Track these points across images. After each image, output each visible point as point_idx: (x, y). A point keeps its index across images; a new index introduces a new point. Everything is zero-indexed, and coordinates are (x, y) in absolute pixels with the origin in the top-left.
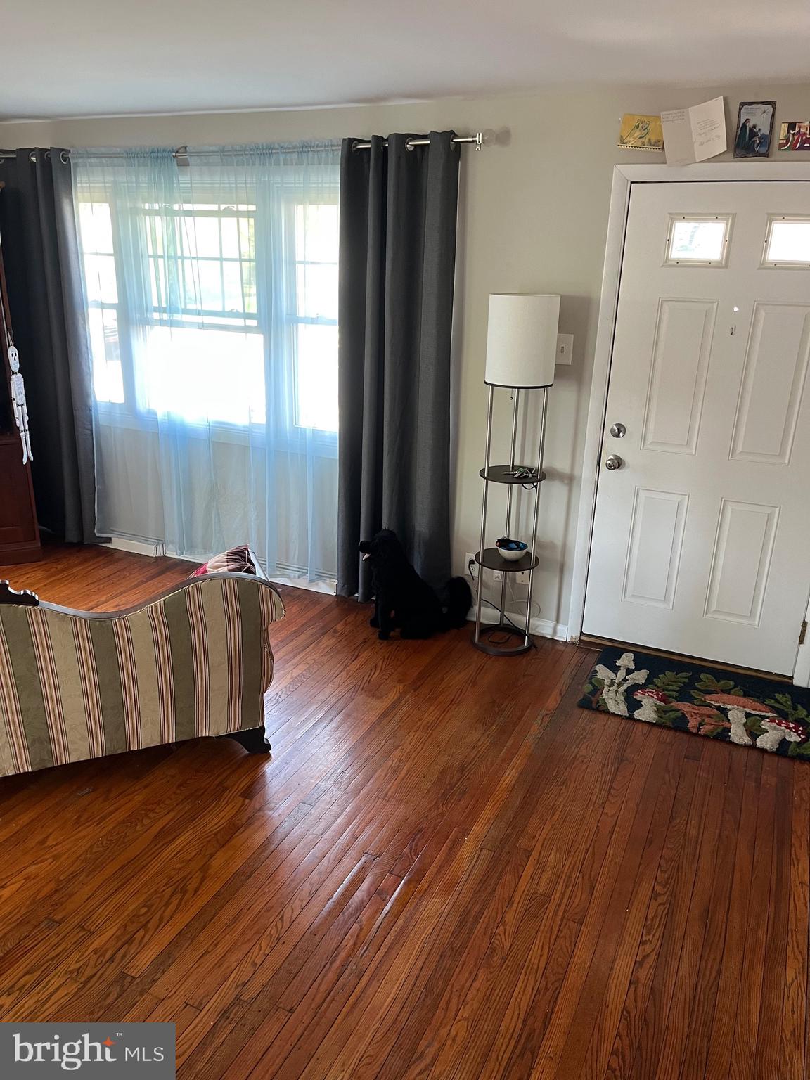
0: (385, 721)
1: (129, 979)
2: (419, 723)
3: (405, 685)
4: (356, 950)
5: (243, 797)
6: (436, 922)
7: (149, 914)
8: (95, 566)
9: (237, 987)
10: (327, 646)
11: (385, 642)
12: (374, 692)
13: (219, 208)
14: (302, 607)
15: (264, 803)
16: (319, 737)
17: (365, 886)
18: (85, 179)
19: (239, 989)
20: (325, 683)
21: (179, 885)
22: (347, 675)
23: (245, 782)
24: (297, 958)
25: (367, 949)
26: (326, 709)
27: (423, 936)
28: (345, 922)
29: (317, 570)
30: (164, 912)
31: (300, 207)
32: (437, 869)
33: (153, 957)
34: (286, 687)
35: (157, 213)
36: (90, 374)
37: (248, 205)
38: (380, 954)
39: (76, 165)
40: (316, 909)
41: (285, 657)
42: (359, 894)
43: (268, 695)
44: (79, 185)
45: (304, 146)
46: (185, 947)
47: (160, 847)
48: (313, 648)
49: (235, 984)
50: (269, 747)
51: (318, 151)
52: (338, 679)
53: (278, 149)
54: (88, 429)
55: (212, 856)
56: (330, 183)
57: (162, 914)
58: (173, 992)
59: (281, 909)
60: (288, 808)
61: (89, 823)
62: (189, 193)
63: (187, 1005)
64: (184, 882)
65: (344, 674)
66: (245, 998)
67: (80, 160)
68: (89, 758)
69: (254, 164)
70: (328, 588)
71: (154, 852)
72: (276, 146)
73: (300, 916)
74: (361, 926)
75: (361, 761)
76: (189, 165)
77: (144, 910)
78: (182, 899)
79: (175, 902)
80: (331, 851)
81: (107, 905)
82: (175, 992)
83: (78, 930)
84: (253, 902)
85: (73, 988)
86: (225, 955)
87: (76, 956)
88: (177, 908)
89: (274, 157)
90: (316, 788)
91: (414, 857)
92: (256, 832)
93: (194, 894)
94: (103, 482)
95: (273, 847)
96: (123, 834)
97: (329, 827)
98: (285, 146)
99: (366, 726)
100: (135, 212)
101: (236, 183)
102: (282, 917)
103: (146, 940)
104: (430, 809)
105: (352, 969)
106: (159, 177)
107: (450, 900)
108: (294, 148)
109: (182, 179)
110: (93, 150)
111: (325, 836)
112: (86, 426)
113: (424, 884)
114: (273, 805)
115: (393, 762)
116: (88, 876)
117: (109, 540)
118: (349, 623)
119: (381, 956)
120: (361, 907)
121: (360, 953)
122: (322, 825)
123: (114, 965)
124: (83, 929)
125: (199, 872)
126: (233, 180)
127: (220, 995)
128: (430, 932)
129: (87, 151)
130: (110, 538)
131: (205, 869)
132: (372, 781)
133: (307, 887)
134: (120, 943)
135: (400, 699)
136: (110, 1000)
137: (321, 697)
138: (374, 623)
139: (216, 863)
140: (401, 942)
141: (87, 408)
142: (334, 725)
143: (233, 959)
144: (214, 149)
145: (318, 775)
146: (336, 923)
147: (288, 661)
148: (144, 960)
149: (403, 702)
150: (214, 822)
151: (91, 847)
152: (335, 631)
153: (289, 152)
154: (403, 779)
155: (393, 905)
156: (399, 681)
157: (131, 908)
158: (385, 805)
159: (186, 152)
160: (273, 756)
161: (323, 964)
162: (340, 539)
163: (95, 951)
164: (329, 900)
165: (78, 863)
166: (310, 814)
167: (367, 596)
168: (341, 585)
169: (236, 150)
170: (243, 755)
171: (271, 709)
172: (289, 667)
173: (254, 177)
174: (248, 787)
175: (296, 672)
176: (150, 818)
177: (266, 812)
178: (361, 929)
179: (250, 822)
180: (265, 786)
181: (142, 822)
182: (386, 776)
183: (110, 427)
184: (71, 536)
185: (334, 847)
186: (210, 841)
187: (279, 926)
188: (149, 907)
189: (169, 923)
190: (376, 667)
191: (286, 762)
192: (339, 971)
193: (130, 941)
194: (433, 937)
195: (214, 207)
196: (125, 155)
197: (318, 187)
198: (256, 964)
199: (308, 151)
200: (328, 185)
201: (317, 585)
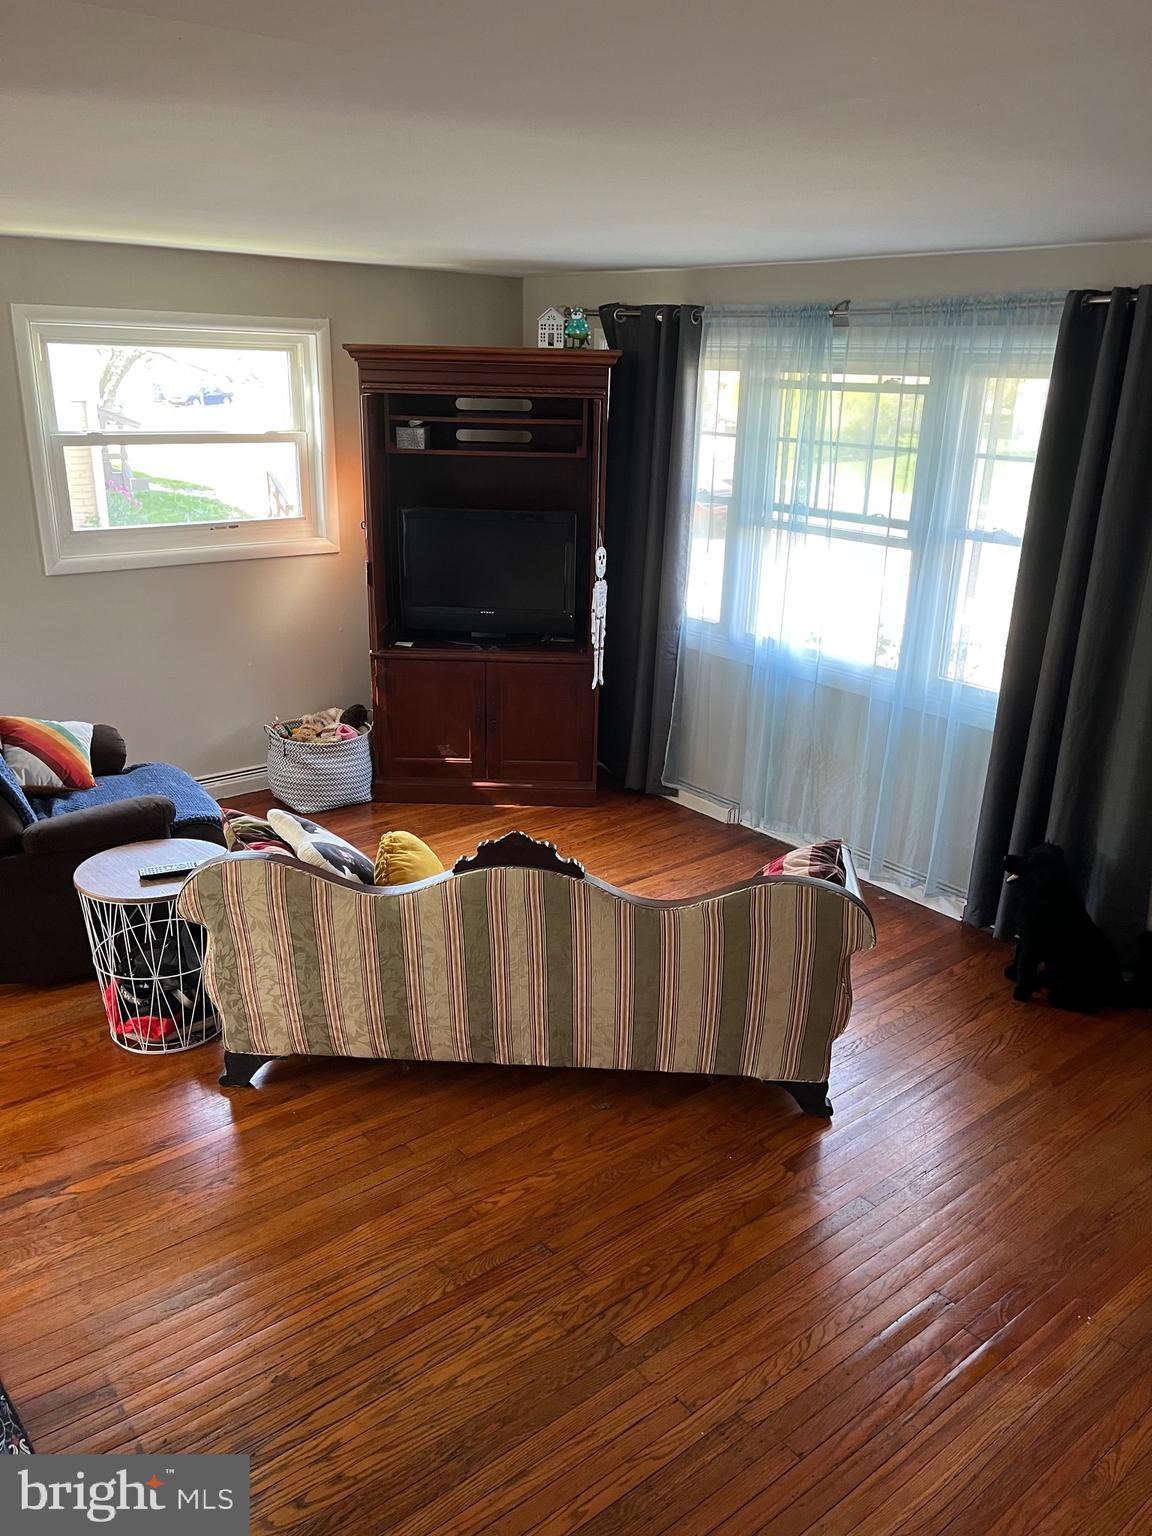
0: (1000, 1118)
1: (616, 1345)
2: (1051, 1135)
3: (1040, 1075)
4: (898, 1413)
5: (786, 1166)
6: (1017, 1417)
7: (651, 1276)
8: (655, 823)
9: (739, 1402)
10: (935, 992)
11: (1023, 1005)
12: (990, 1072)
13: (880, 379)
14: (910, 930)
15: (812, 1183)
16: (901, 1115)
17: (929, 1334)
18: (716, 342)
19: (742, 1404)
20: (922, 1044)
21: (691, 1253)
22: (957, 1039)
23: (793, 1148)
24: (820, 1394)
25: (912, 1418)
26: (917, 1080)
27: (997, 1427)
28: (890, 1373)
29: (940, 880)
30: (669, 1277)
31: (993, 381)
32: (1035, 1346)
33: (648, 1328)
34: (867, 1036)
35: (798, 385)
36: (685, 585)
37: (919, 375)
38: (930, 1430)
39: (709, 325)
40: (855, 1342)
41: (874, 995)
42: (916, 1344)
43: (841, 1042)
44: (708, 349)
45: (1011, 300)
46: (687, 1330)
47: (676, 1200)
48: (916, 990)
49: (737, 1398)
50: (830, 1111)
51: (1029, 307)
52: (942, 1043)
53: (972, 305)
54: (671, 653)
55: (735, 1230)
56: (1042, 349)
57: (665, 1282)
58: (664, 1378)
59: (808, 1326)
60: (841, 1198)
61: (601, 1146)
62: (842, 360)
63: (678, 1400)
64: (697, 1251)
65: (952, 1037)
66: (748, 1418)
67: (714, 320)
68: (611, 1067)
69: (936, 324)
70: (952, 908)
71: (668, 1204)
72: (971, 301)
73: (832, 1344)
74: (911, 1386)
75: (953, 1165)
76: (848, 326)
77: (647, 1269)
78: (691, 1272)
79: (683, 1271)
80: (889, 1273)
81: (606, 1250)
82: (666, 1380)
83: (571, 1268)
84: (775, 1305)
85: (558, 1333)
86: (731, 1357)
87: (564, 1296)
88: (684, 1280)
89: (964, 317)
90: (883, 1184)
91: (1006, 1320)
92: (794, 1217)
93: (706, 1271)
94: (679, 720)
95: (813, 1243)
96: (636, 1170)
97: (892, 1241)
98: (984, 301)
99: (970, 1118)
100: (770, 384)
101: (907, 349)
102: (810, 1335)
103: (642, 1306)
104: (1043, 1261)
105: (888, 1435)
106: (808, 339)
107: (1046, 1394)
108: (995, 303)
109: (836, 343)
110: (732, 307)
111: (885, 1251)
112: (670, 649)
113: (1013, 1360)
114: (823, 1189)
115: (1001, 1177)
116: (590, 1208)
117: (675, 793)
118: (974, 966)
119: (931, 1432)
120: (916, 1360)
121: (903, 1418)
122: (881, 1236)
123: (604, 1321)
124: (577, 1268)
125: (716, 1246)
126: (903, 344)
127: (717, 1403)
128: (1006, 1425)
129: (724, 309)
130: (677, 791)
131: (724, 1242)
132: (965, 1196)
133: (849, 1310)
134: (614, 1299)
135: (1027, 1093)
136: (592, 1362)
137: (914, 1062)
138: (1010, 973)
139: (738, 1242)
140: (963, 1425)
141: (675, 626)
142: (925, 1104)
143: (741, 1365)
144: (884, 305)
145: (889, 1166)
146: (878, 1369)
147: (879, 1000)
148: (638, 1328)
149: (1033, 1098)
150: (745, 1188)
151: (599, 1175)
152: (951, 974)
153: (987, 309)
154: (1011, 1206)
155: (961, 1373)
156: (1033, 1067)
157: (633, 1262)
158: (976, 1236)
159: (847, 309)
160: (833, 1124)
161: (852, 1414)
162: (979, 844)
163: (586, 1298)
164: (874, 1336)
165: (583, 1188)
166: (871, 1217)
167: (1007, 931)
168: (970, 909)
169: (914, 307)
170: (795, 1112)
171: (842, 1060)
172: (877, 1009)
173: (934, 340)
174: (796, 1155)
175: (885, 1019)
176: (669, 1159)
177: (812, 1195)
178: (911, 1389)
179: (789, 1202)
180: (817, 1161)
181: (659, 1163)
182: (985, 1195)
183: (698, 652)
184: (632, 782)
185: (893, 1270)
186: (735, 1210)
187: (804, 1347)
188: (654, 1267)
189: (672, 1295)
190: (1001, 1037)
191: (849, 1137)
192: (870, 1431)
193: (625, 1300)
194: (1009, 1434)
195: (872, 379)
196: (770, 314)
197: (1023, 354)
198: (766, 1383)
199: (1016, 308)
200: (1037, 352)
201: (937, 901)
